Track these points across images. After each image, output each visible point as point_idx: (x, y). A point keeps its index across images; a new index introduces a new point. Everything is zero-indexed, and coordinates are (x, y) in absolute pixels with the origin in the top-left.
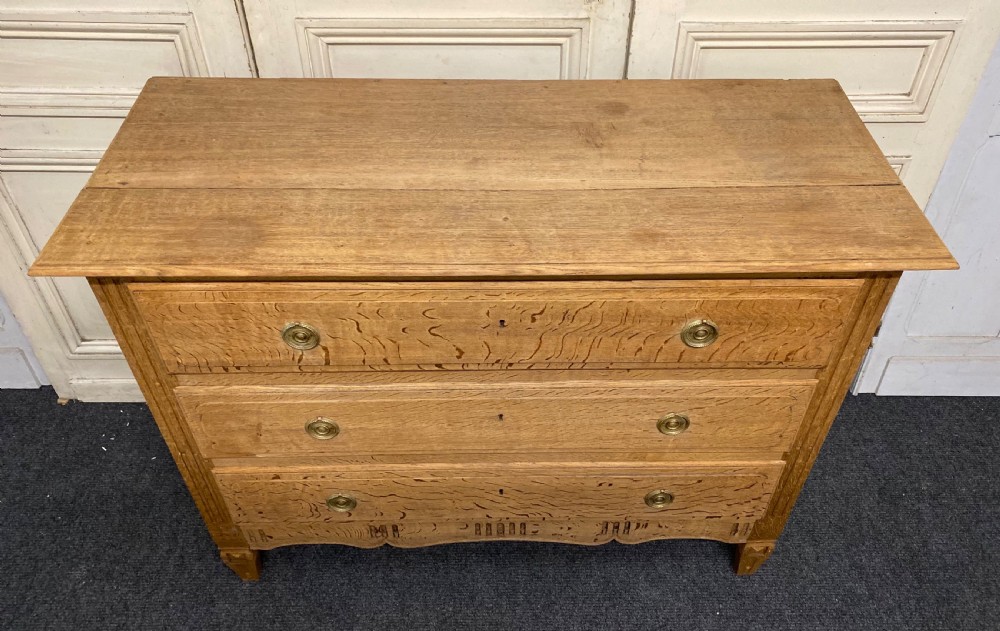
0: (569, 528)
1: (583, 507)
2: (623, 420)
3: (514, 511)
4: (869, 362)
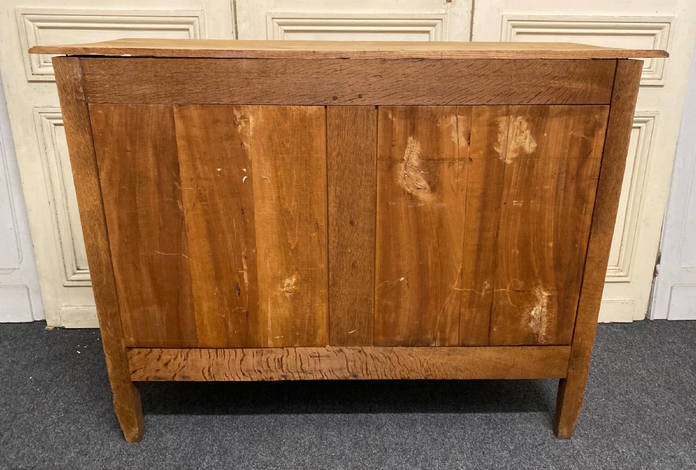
4: (657, 289)
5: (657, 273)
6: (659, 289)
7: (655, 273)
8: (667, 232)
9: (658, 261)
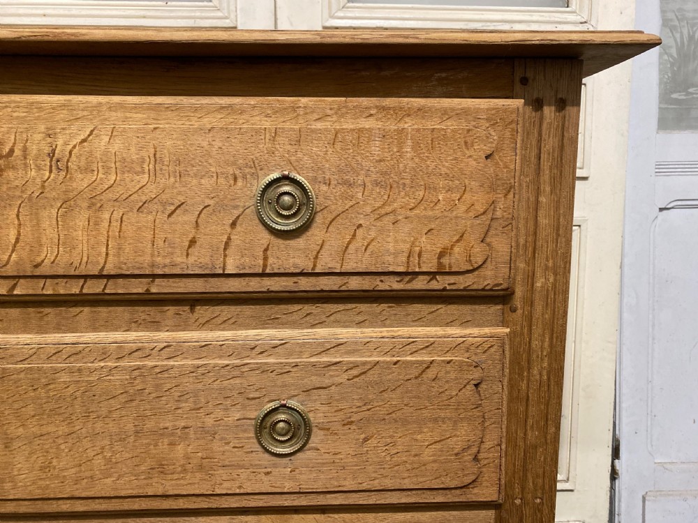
4: (620, 501)
5: (617, 474)
6: (622, 500)
7: (614, 475)
8: (624, 405)
9: (616, 453)
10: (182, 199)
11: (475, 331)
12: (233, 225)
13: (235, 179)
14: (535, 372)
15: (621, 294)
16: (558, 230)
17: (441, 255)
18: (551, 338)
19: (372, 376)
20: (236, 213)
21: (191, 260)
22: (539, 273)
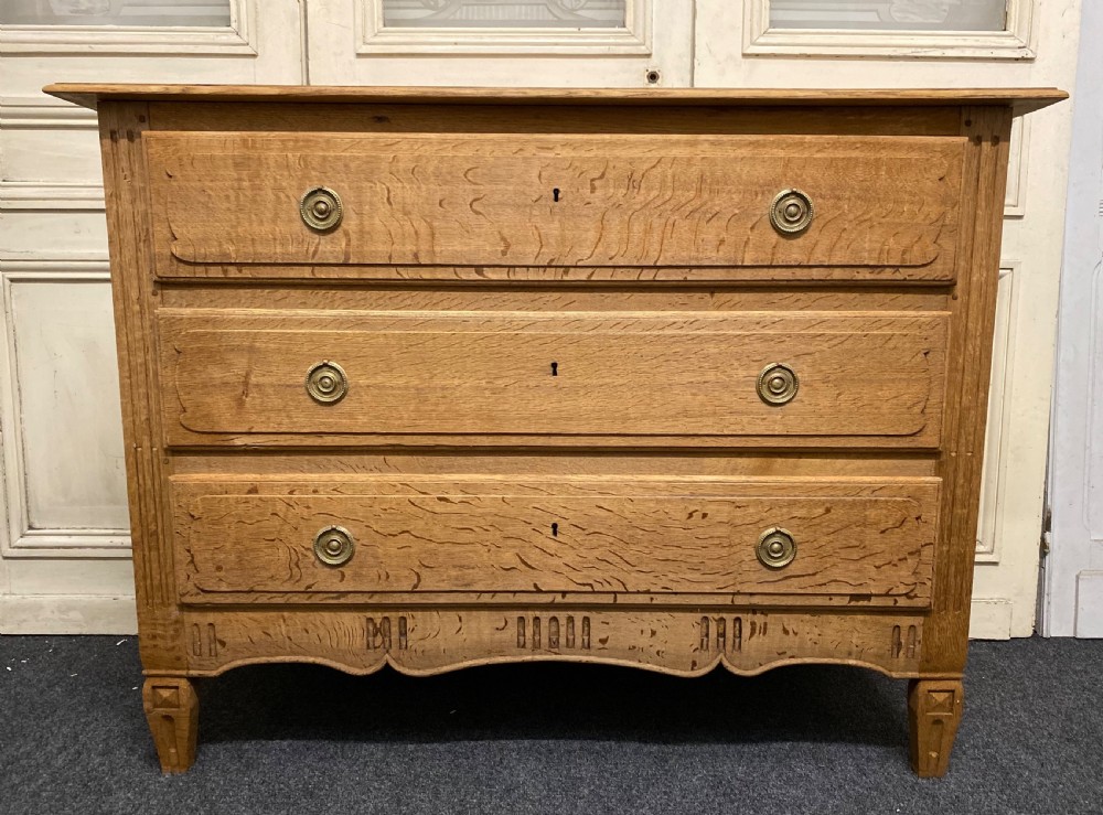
0: (653, 633)
1: (670, 566)
2: (711, 376)
3: (574, 575)
4: (1050, 579)
5: (1047, 548)
6: (1053, 579)
7: (1044, 549)
8: (1058, 473)
9: (1047, 526)
10: (717, 209)
11: (926, 313)
12: (752, 228)
13: (757, 194)
14: (970, 347)
15: (1057, 346)
16: (991, 236)
17: (904, 252)
18: (983, 321)
19: (847, 345)
20: (755, 219)
21: (721, 253)
22: (975, 268)
